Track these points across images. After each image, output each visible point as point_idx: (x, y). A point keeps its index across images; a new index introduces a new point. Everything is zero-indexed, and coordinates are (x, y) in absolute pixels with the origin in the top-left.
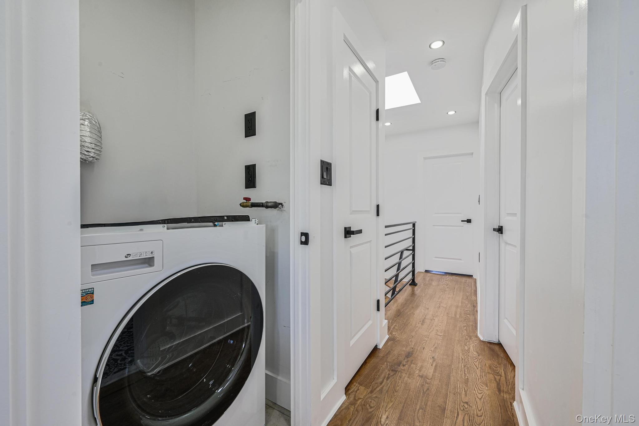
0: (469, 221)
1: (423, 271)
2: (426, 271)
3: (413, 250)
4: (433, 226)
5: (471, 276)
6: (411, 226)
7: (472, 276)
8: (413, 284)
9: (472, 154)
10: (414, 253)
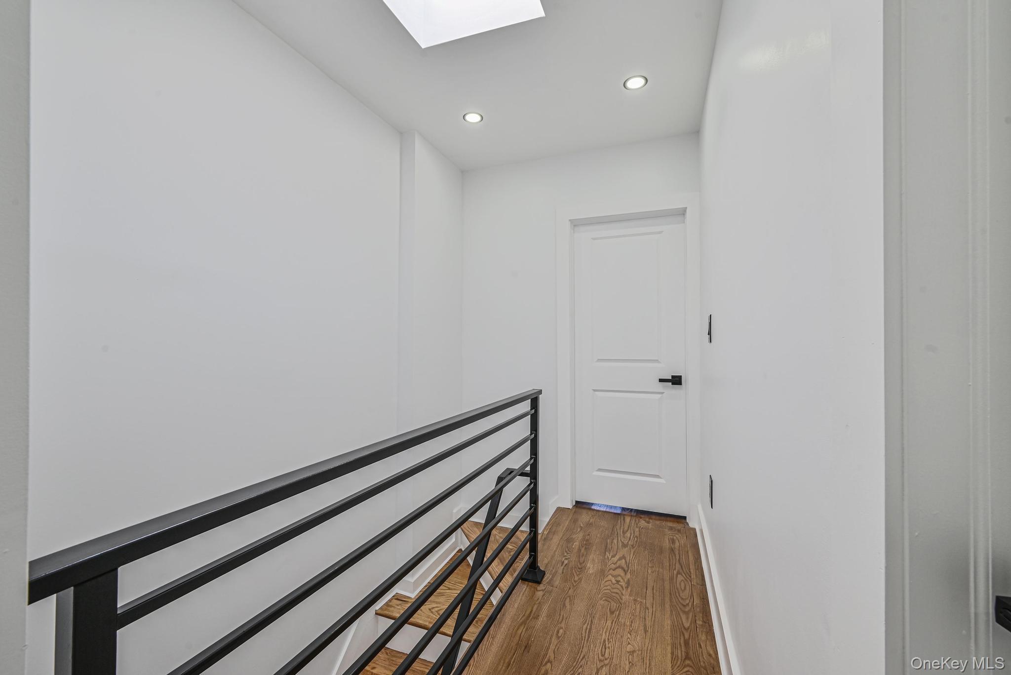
0: (676, 381)
1: (569, 505)
2: (579, 504)
3: (533, 475)
4: (595, 390)
5: (682, 519)
6: (525, 406)
7: (685, 518)
8: (530, 577)
9: (683, 212)
10: (536, 485)
